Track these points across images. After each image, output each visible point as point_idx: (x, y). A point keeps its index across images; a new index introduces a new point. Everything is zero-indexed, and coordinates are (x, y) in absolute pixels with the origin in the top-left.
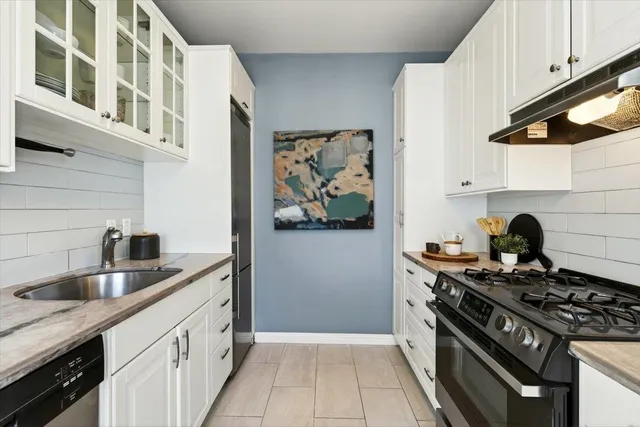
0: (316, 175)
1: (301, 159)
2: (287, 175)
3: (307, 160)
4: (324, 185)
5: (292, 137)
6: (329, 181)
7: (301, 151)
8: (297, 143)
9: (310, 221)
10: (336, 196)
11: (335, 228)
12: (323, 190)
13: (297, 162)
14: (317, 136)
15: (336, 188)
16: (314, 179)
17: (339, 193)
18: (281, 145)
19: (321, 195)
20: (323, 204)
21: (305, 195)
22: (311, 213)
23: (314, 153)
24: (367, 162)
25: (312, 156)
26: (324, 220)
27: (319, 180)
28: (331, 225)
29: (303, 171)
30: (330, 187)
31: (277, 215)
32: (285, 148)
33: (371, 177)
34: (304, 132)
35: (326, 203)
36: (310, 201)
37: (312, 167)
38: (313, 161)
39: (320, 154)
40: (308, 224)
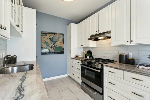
0: (52, 42)
1: (48, 38)
2: (45, 42)
3: (50, 39)
4: (53, 44)
5: (46, 33)
6: (55, 43)
7: (48, 36)
8: (47, 34)
9: (50, 52)
10: (56, 47)
11: (56, 54)
12: (53, 45)
13: (47, 39)
14: (52, 33)
15: (56, 45)
16: (51, 43)
17: (57, 46)
18: (43, 34)
19: (53, 46)
20: (53, 48)
21: (49, 46)
22: (51, 50)
23: (51, 37)
24: (63, 40)
25: (51, 38)
26: (54, 52)
27: (53, 43)
28: (55, 53)
29: (49, 41)
30: (55, 45)
31: (42, 51)
32: (44, 35)
33: (63, 43)
34: (49, 32)
35: (54, 48)
36: (50, 48)
37: (51, 40)
38: (51, 39)
39: (52, 37)
40: (50, 53)
